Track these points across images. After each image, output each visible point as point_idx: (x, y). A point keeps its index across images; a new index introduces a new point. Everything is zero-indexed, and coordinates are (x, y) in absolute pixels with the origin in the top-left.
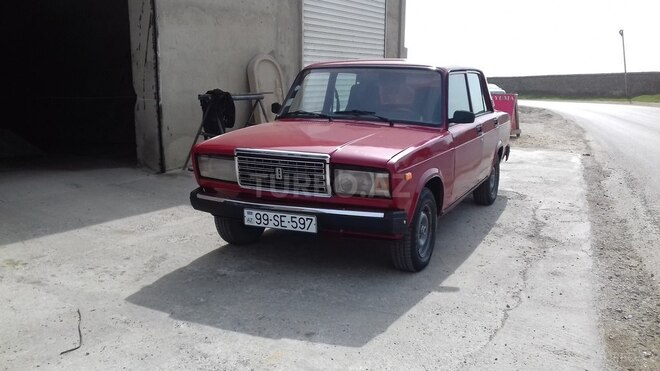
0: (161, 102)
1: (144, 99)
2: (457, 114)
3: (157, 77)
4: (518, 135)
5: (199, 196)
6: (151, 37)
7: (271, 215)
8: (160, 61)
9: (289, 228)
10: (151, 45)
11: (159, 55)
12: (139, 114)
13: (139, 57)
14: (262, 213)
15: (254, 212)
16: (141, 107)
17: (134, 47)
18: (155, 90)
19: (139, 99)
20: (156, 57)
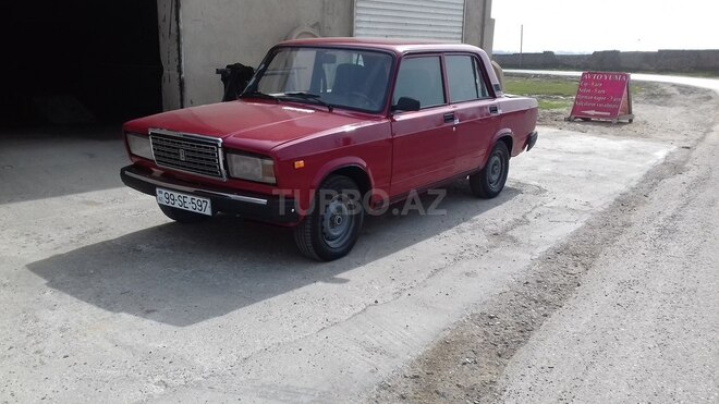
0: (183, 76)
1: (169, 71)
2: (402, 100)
3: (179, 50)
4: (631, 121)
5: (127, 173)
6: (174, 9)
7: (176, 195)
8: (182, 33)
9: (190, 209)
10: (174, 17)
11: (181, 27)
12: (165, 86)
13: (164, 28)
14: (169, 193)
15: (164, 191)
16: (167, 79)
17: (160, 19)
18: (177, 63)
19: (165, 71)
20: (178, 30)
